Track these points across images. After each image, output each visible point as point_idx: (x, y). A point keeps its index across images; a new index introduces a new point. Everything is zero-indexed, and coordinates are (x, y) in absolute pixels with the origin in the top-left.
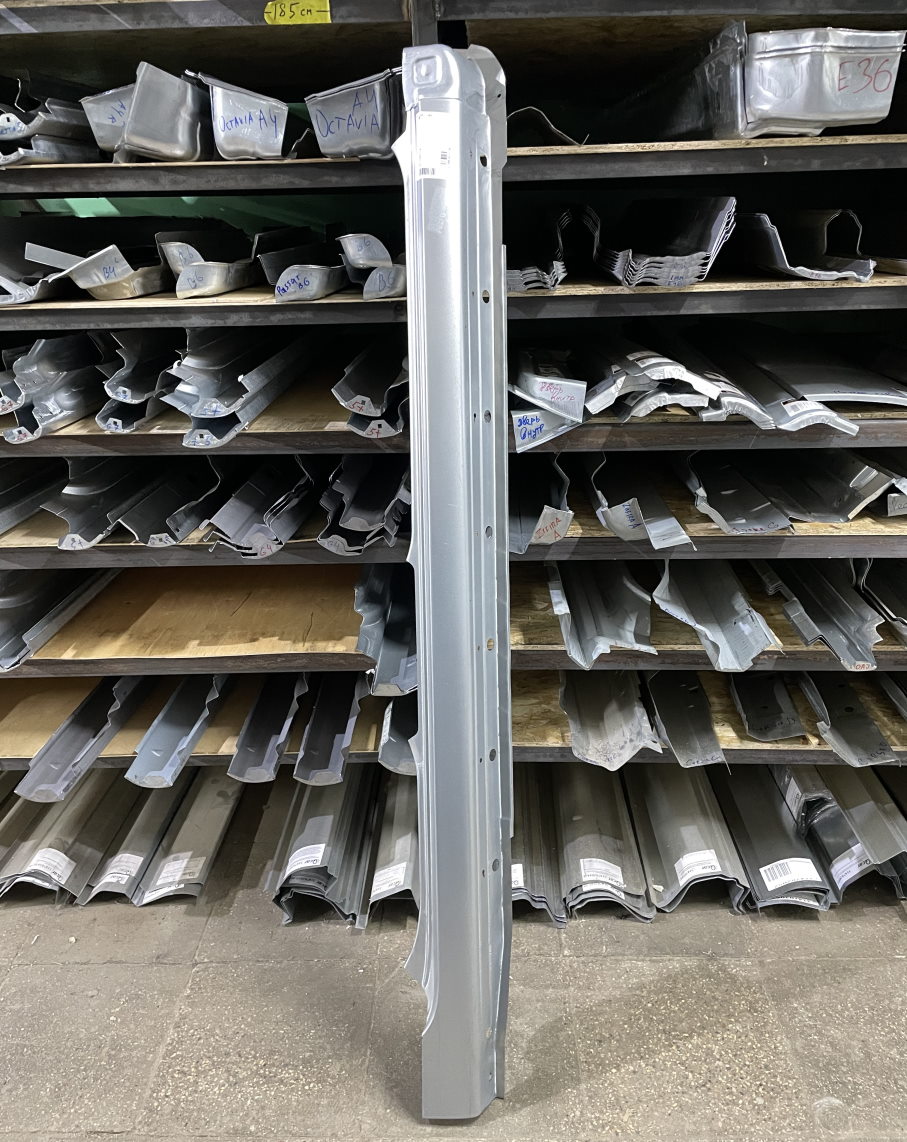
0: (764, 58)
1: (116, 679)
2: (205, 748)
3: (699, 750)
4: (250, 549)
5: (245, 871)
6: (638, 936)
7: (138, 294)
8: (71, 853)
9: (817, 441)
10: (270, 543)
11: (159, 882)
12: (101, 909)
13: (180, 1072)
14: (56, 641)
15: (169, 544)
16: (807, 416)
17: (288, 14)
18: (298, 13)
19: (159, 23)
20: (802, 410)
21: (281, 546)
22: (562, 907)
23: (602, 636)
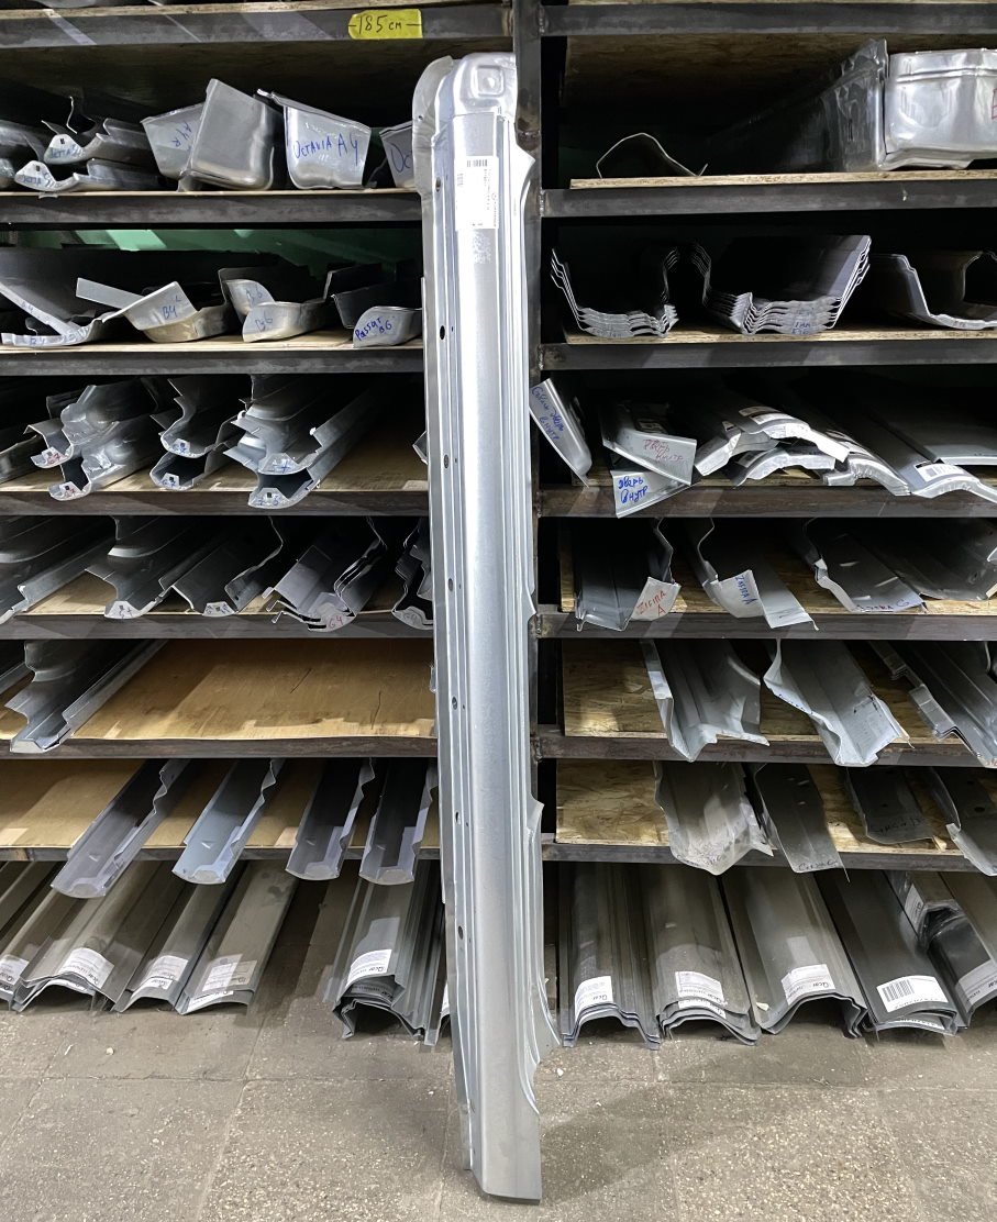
0: (909, 82)
1: (164, 761)
2: (260, 841)
3: (813, 853)
4: (318, 620)
5: (301, 977)
6: (739, 1060)
7: (199, 336)
8: (108, 954)
9: (954, 509)
10: (340, 614)
11: (206, 988)
12: (140, 1017)
13: (232, 1203)
14: (99, 719)
15: (227, 614)
16: (946, 481)
17: (375, 27)
18: (386, 26)
19: (231, 36)
20: (939, 475)
21: (352, 618)
22: (655, 1025)
23: (706, 723)
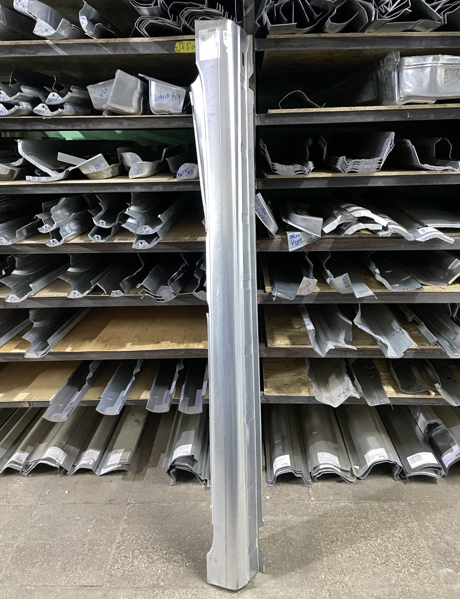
0: (409, 69)
1: (91, 361)
2: (134, 397)
3: (377, 398)
4: (161, 297)
5: (150, 459)
6: (347, 491)
7: (110, 176)
8: (64, 449)
9: (434, 246)
10: (171, 295)
11: (108, 464)
12: (79, 477)
13: (125, 557)
14: (62, 343)
15: (121, 295)
16: (429, 234)
17: (186, 47)
18: (190, 47)
19: (125, 52)
20: (426, 232)
21: (176, 296)
22: (309, 476)
23: (329, 340)
